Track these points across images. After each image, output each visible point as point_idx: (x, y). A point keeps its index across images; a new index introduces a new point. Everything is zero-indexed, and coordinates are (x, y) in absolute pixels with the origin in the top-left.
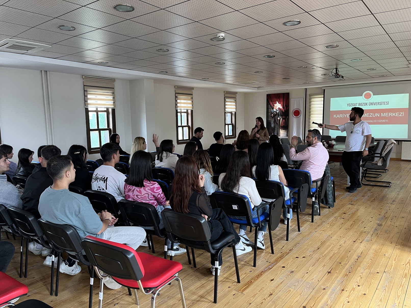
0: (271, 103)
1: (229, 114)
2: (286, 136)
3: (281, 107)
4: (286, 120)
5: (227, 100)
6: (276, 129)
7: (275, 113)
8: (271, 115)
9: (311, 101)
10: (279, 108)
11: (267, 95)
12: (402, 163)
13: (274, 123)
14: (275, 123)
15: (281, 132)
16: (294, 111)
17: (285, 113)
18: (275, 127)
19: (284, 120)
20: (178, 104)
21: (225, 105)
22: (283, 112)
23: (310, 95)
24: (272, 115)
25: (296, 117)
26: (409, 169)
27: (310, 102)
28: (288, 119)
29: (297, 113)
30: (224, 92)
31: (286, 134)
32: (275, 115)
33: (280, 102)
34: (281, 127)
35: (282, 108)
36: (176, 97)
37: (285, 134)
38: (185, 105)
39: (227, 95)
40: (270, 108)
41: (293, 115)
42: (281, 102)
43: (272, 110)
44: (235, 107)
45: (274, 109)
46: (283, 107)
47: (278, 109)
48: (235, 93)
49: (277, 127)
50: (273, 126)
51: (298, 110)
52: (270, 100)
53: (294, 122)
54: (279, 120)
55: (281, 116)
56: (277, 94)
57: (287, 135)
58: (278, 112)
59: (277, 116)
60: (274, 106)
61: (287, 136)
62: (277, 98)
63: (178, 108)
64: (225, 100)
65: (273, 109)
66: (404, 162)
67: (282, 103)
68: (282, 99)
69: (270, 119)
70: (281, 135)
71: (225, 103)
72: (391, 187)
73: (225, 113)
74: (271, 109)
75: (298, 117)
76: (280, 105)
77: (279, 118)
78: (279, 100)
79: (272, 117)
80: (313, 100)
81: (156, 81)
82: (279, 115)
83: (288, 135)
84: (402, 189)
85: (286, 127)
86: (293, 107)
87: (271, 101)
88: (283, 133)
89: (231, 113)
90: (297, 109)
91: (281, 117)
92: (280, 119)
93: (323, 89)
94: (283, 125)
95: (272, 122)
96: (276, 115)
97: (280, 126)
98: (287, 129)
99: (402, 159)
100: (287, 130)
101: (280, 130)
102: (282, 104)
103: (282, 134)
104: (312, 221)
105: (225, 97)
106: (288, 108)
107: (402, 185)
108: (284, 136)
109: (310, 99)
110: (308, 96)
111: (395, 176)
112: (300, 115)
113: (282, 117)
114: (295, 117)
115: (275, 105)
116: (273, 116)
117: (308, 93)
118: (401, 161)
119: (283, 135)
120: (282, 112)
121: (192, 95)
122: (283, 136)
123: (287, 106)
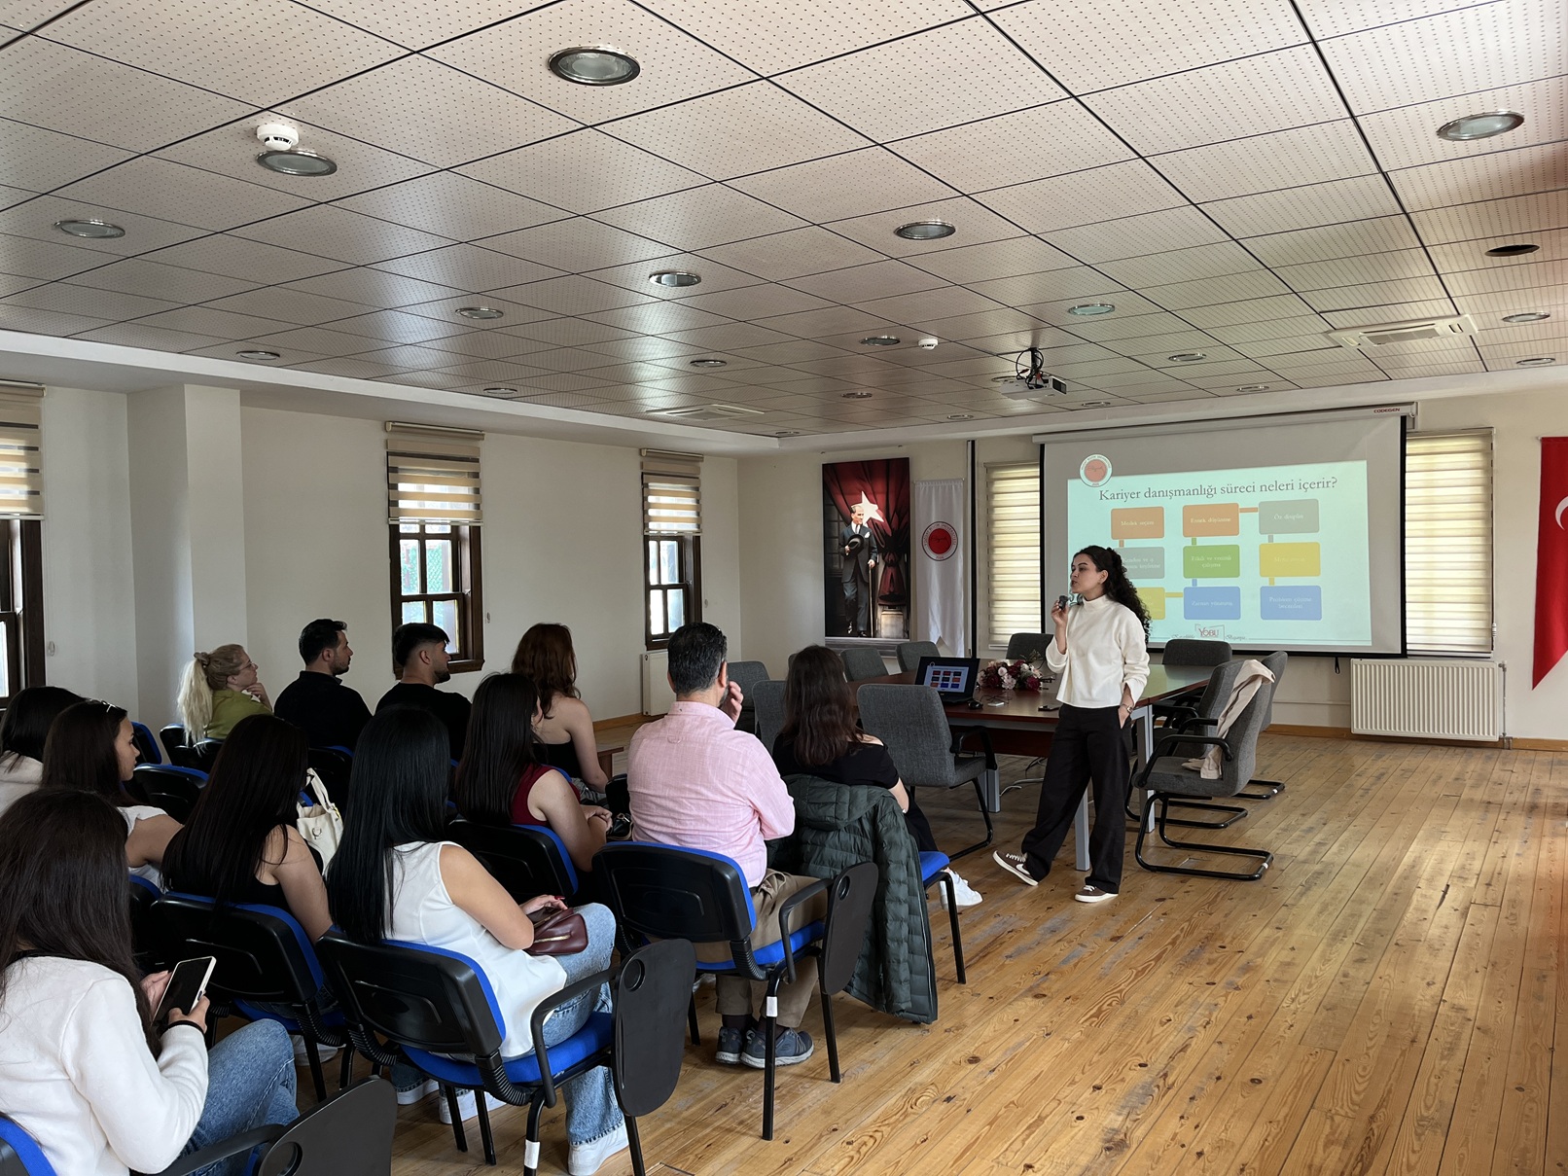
0: (840, 500)
1: (673, 546)
2: (901, 635)
3: (879, 518)
4: (898, 571)
5: (653, 486)
6: (863, 606)
7: (857, 540)
8: (842, 549)
9: (994, 490)
10: (871, 521)
11: (823, 465)
12: (1355, 748)
13: (856, 581)
14: (859, 579)
15: (883, 620)
16: (930, 532)
17: (895, 539)
18: (856, 598)
19: (890, 570)
20: (400, 501)
21: (645, 506)
22: (887, 535)
23: (991, 467)
24: (847, 547)
25: (940, 555)
26: (1371, 780)
27: (990, 496)
28: (908, 565)
29: (941, 541)
30: (641, 454)
31: (902, 627)
32: (857, 550)
33: (874, 494)
34: (882, 598)
35: (882, 521)
36: (392, 470)
37: (896, 626)
38: (447, 506)
39: (652, 466)
40: (839, 521)
41: (926, 544)
42: (879, 497)
43: (844, 529)
44: (692, 514)
45: (854, 525)
46: (887, 516)
47: (866, 526)
48: (695, 458)
49: (865, 595)
50: (849, 592)
51: (943, 528)
52: (835, 489)
53: (931, 574)
54: (875, 569)
55: (878, 553)
56: (862, 462)
57: (906, 632)
58: (867, 535)
59: (863, 554)
60: (852, 512)
61: (904, 637)
62: (864, 480)
63: (402, 519)
64: (645, 486)
65: (848, 524)
66: (1364, 744)
67: (881, 498)
68: (880, 486)
69: (837, 566)
70: (883, 631)
71: (645, 499)
72: (1265, 880)
73: (647, 539)
74: (842, 524)
75: (946, 555)
76: (876, 507)
77: (872, 562)
78: (869, 488)
79: (847, 559)
80: (999, 486)
81: (252, 394)
82: (871, 549)
83: (908, 633)
84: (1308, 889)
85: (901, 598)
86: (926, 515)
87: (838, 491)
88: (889, 622)
89: (680, 539)
90: (941, 526)
91: (879, 558)
92: (876, 564)
93: (1036, 444)
94: (890, 592)
95: (848, 577)
96: (861, 548)
97: (877, 595)
98: (904, 605)
99: (1357, 729)
100: (905, 610)
101: (879, 609)
102: (884, 504)
103: (886, 625)
104: (767, 1134)
105: (643, 473)
106: (904, 522)
107: (1317, 867)
108: (895, 635)
109: (990, 482)
110: (980, 471)
111: (1303, 815)
112: (953, 547)
113: (883, 559)
114: (934, 556)
115: (857, 508)
116: (851, 552)
117: (980, 458)
118: (1353, 740)
119: (888, 628)
120: (885, 535)
121: (477, 461)
122: (888, 634)
123: (899, 510)
